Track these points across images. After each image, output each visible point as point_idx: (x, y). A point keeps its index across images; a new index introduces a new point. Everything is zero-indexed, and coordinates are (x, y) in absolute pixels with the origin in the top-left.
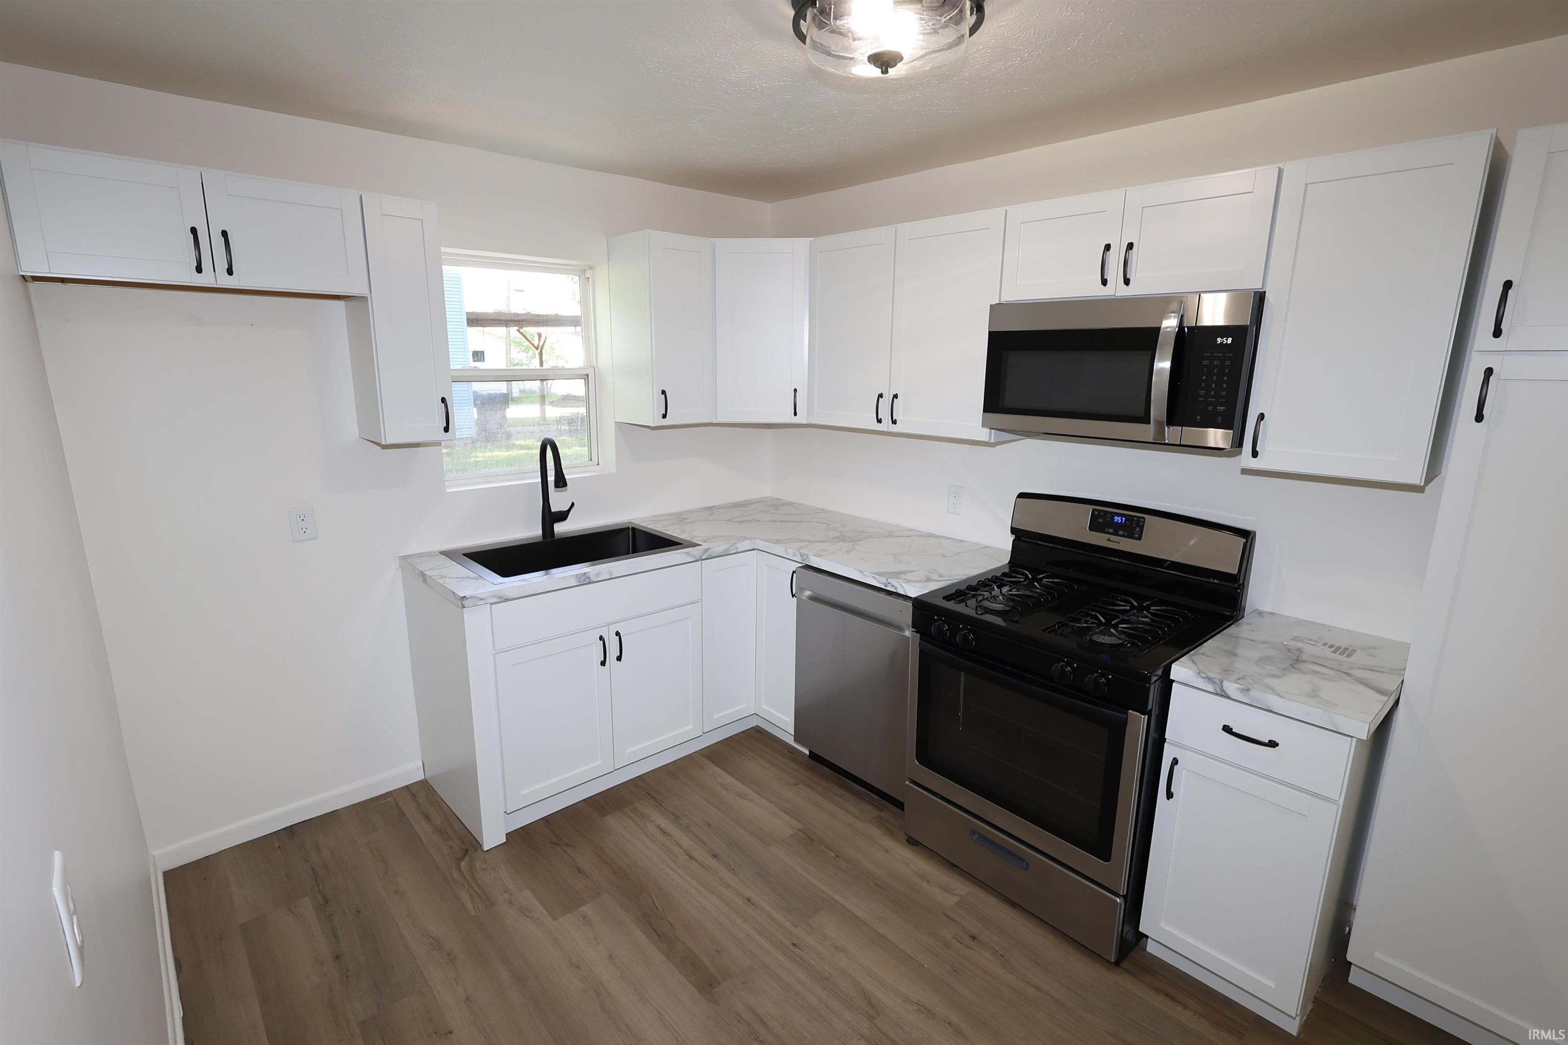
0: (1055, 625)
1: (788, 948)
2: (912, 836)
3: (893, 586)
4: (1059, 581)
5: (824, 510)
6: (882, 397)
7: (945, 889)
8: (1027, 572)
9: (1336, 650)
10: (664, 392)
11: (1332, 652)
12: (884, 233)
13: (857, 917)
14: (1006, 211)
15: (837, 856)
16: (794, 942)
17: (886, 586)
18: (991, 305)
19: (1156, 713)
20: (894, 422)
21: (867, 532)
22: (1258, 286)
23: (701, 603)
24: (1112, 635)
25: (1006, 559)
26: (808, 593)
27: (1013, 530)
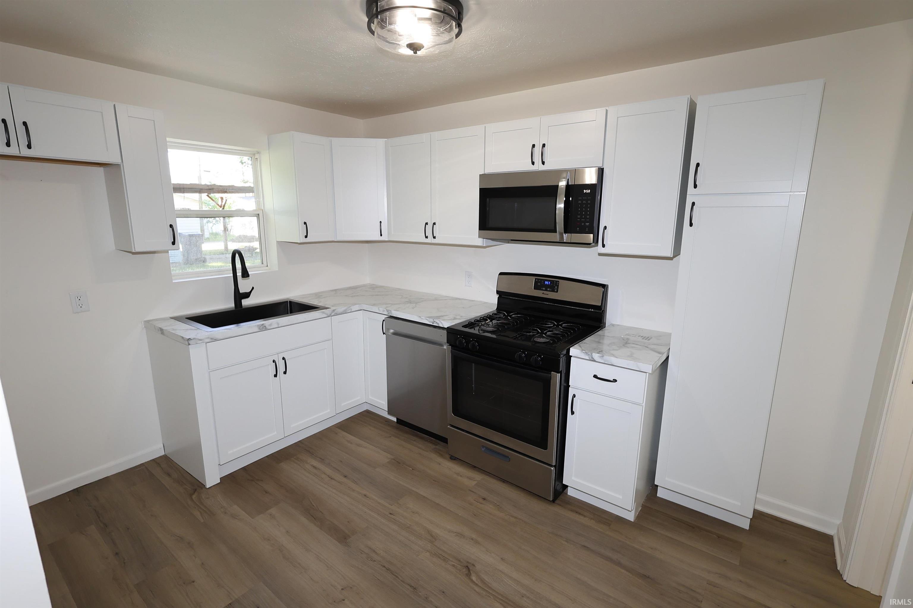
0: (517, 335)
1: (387, 516)
2: (453, 455)
3: (437, 323)
4: (521, 315)
5: (399, 289)
6: (427, 225)
7: (470, 478)
8: (505, 313)
9: (644, 338)
10: (305, 223)
11: (642, 339)
12: (424, 137)
13: (424, 497)
14: (485, 127)
15: (413, 469)
16: (391, 513)
17: (433, 323)
18: (480, 175)
19: (564, 373)
20: (434, 237)
21: (424, 299)
22: (600, 165)
23: (332, 340)
24: (543, 337)
25: (495, 307)
26: (392, 331)
27: (498, 292)
